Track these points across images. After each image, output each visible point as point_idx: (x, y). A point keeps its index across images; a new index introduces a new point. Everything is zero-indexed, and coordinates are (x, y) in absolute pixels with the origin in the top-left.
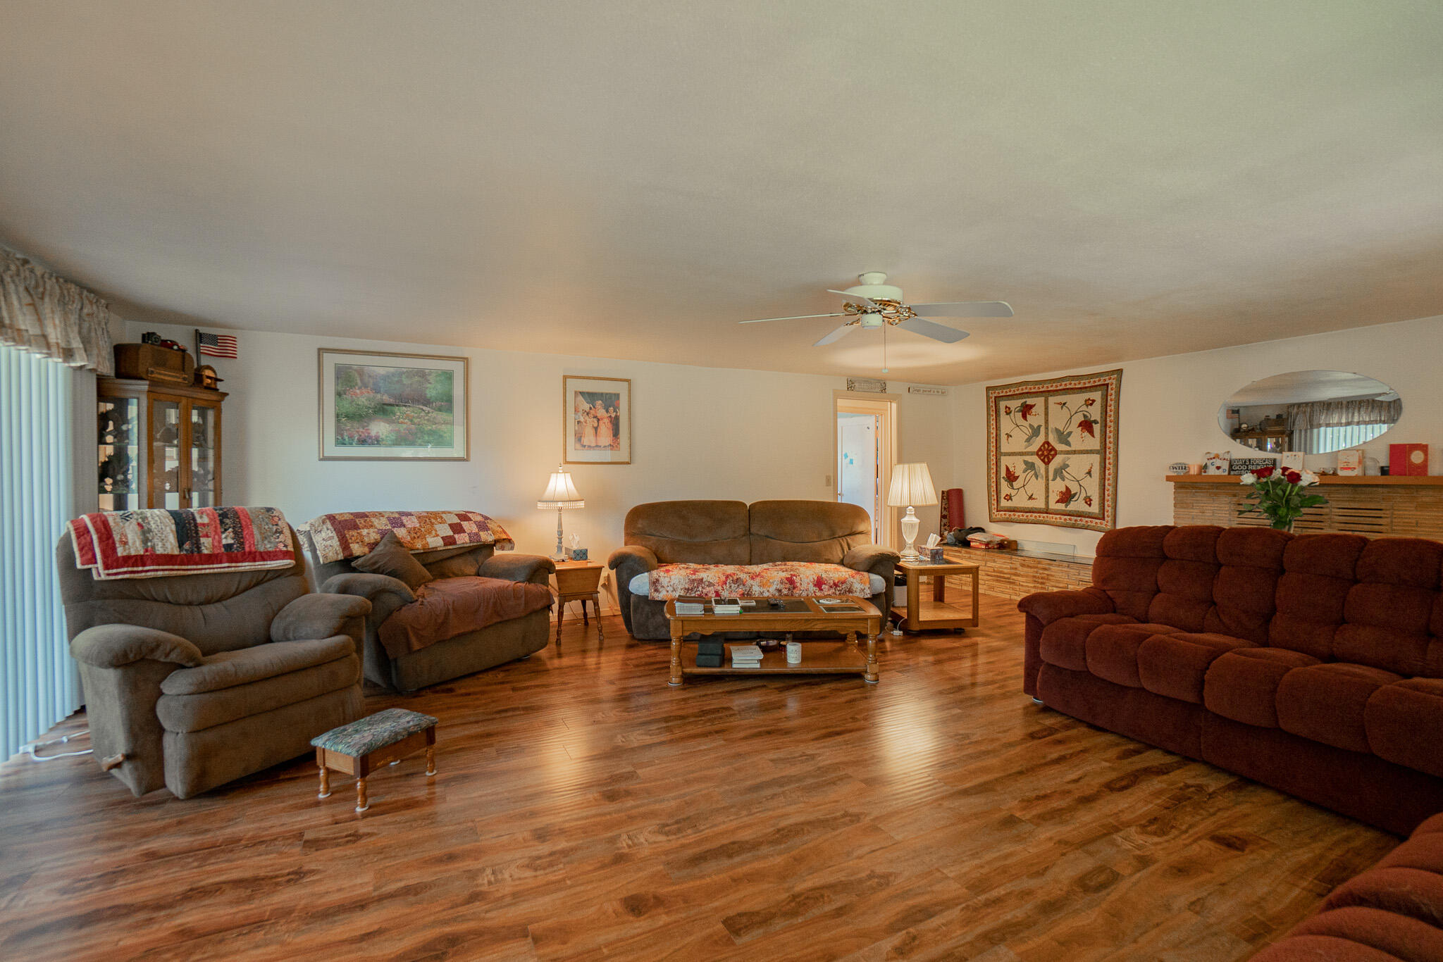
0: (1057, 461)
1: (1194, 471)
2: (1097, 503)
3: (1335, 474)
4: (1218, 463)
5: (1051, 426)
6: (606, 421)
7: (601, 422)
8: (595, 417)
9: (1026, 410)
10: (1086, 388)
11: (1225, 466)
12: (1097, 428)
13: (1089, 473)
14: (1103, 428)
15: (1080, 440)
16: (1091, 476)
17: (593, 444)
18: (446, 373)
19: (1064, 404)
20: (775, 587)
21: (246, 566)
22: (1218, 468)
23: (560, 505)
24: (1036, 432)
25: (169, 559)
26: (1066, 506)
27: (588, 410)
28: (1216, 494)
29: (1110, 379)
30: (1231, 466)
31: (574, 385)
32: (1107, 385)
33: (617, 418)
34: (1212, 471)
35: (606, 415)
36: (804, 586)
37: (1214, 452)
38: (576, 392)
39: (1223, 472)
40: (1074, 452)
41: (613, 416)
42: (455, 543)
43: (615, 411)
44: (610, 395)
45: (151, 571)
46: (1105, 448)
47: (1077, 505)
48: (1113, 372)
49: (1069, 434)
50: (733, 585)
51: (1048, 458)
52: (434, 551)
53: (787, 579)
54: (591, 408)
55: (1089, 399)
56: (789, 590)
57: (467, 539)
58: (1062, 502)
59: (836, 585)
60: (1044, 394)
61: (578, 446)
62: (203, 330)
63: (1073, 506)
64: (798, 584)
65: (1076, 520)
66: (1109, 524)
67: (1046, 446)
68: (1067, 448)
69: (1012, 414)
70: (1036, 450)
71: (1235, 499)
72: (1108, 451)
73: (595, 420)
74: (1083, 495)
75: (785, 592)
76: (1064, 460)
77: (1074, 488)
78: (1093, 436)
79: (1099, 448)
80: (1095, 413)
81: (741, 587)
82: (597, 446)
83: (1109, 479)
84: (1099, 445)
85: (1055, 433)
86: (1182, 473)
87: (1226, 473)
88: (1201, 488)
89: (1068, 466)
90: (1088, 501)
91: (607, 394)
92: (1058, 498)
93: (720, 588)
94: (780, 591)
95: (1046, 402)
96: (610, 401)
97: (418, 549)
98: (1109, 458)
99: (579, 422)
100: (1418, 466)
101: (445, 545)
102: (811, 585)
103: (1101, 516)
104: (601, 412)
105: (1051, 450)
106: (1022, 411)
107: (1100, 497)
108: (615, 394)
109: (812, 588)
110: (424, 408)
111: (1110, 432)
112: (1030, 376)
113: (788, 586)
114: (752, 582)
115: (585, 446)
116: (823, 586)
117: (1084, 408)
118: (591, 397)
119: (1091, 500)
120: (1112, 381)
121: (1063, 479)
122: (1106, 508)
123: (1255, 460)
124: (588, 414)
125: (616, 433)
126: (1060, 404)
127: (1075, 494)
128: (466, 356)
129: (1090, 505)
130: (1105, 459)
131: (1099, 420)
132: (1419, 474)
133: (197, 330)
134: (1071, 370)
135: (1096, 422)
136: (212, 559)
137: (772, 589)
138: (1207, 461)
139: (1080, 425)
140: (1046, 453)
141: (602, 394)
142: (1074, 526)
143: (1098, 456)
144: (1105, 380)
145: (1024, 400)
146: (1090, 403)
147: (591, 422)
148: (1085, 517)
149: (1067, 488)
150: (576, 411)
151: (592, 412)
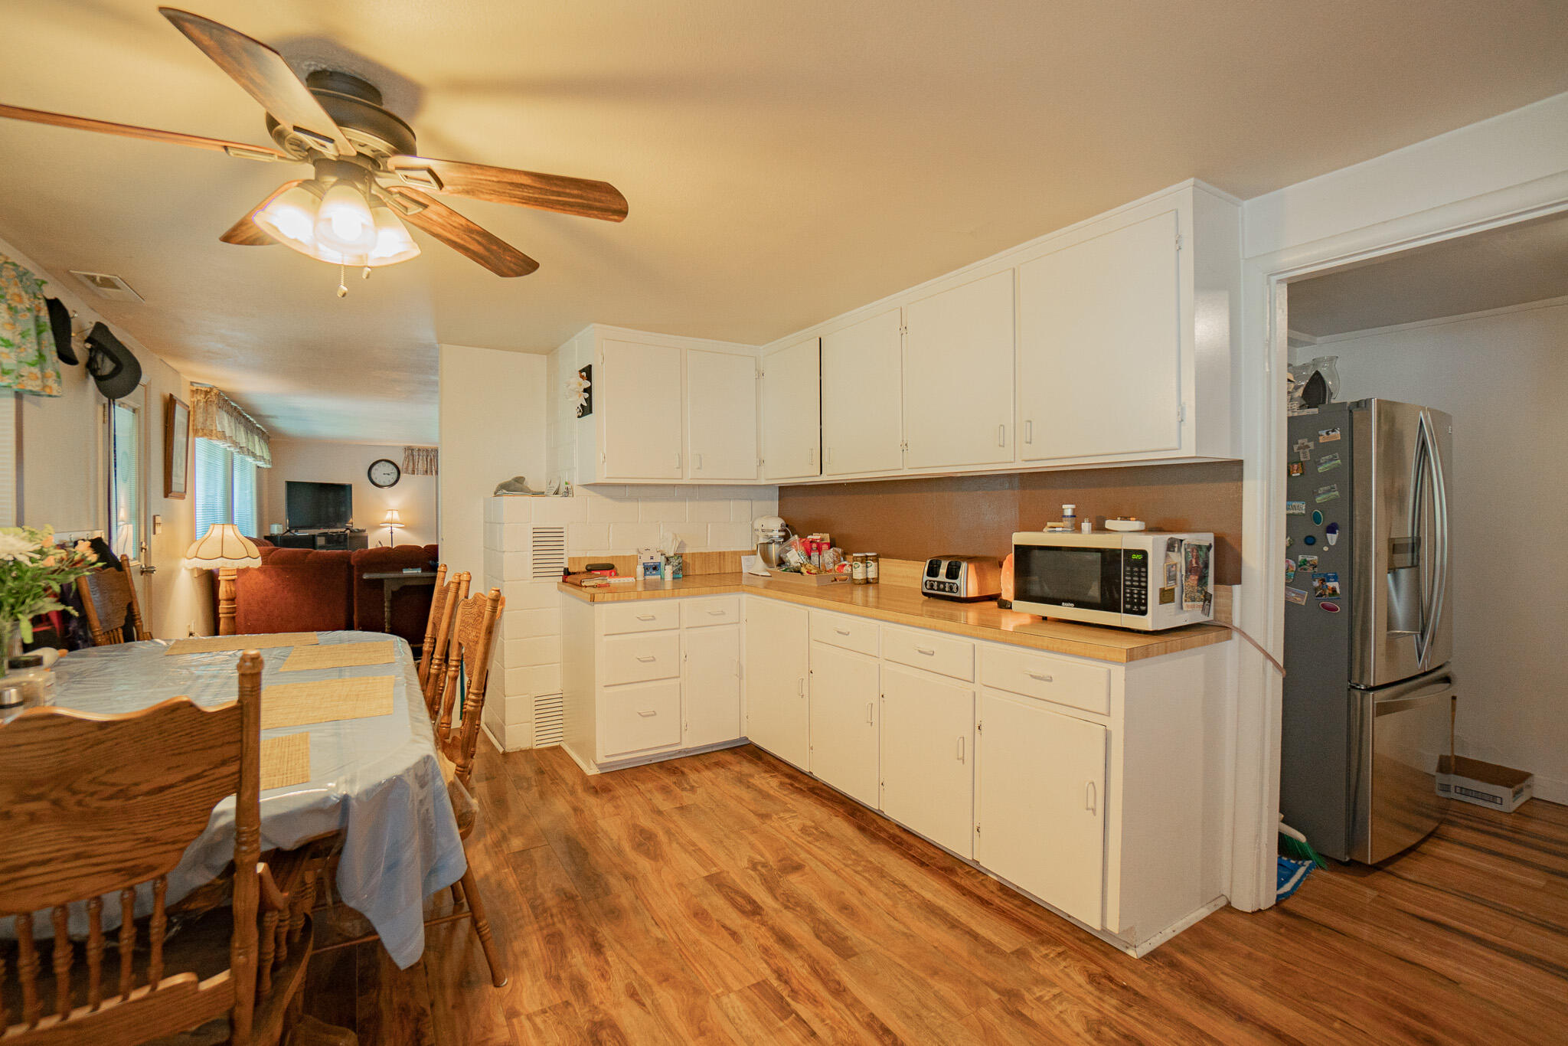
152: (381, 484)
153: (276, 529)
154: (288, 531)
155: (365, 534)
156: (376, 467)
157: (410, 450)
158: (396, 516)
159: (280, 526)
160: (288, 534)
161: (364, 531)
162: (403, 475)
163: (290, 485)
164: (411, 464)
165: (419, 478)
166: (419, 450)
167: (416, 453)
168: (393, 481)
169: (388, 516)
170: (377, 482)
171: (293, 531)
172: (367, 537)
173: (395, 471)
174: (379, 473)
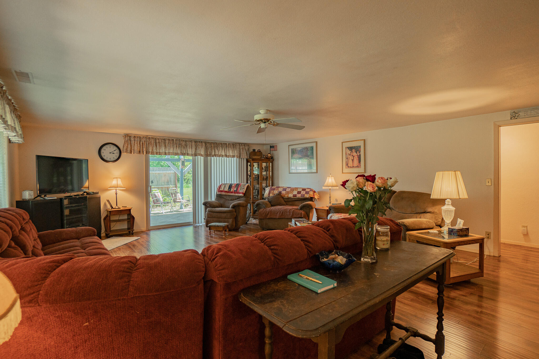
6: (356, 157)
7: (354, 157)
8: (352, 156)
17: (352, 166)
18: (312, 147)
21: (237, 195)
23: (330, 187)
25: (226, 192)
27: (350, 153)
31: (346, 145)
33: (360, 155)
35: (356, 154)
38: (346, 147)
41: (359, 155)
42: (296, 197)
43: (359, 153)
44: (358, 146)
45: (223, 193)
52: (290, 198)
54: (351, 153)
57: (300, 196)
61: (347, 167)
62: (271, 145)
73: (352, 157)
82: (353, 167)
91: (356, 146)
96: (357, 149)
97: (285, 197)
99: (347, 158)
101: (293, 197)
104: (355, 154)
108: (359, 146)
110: (308, 158)
115: (349, 167)
118: (351, 148)
124: (350, 155)
125: (360, 161)
128: (316, 141)
133: (270, 146)
136: (232, 192)
141: (354, 147)
147: (351, 158)
150: (346, 154)
151: (352, 154)
152: (108, 159)
153: (28, 195)
154: (38, 196)
155: (98, 195)
156: (104, 148)
157: (128, 137)
158: (120, 182)
159: (32, 193)
160: (39, 198)
161: (97, 193)
162: (123, 154)
163: (39, 157)
164: (129, 146)
165: (135, 156)
166: (135, 137)
167: (132, 139)
168: (116, 158)
169: (114, 182)
170: (105, 158)
171: (43, 196)
172: (100, 198)
173: (118, 151)
174: (106, 152)
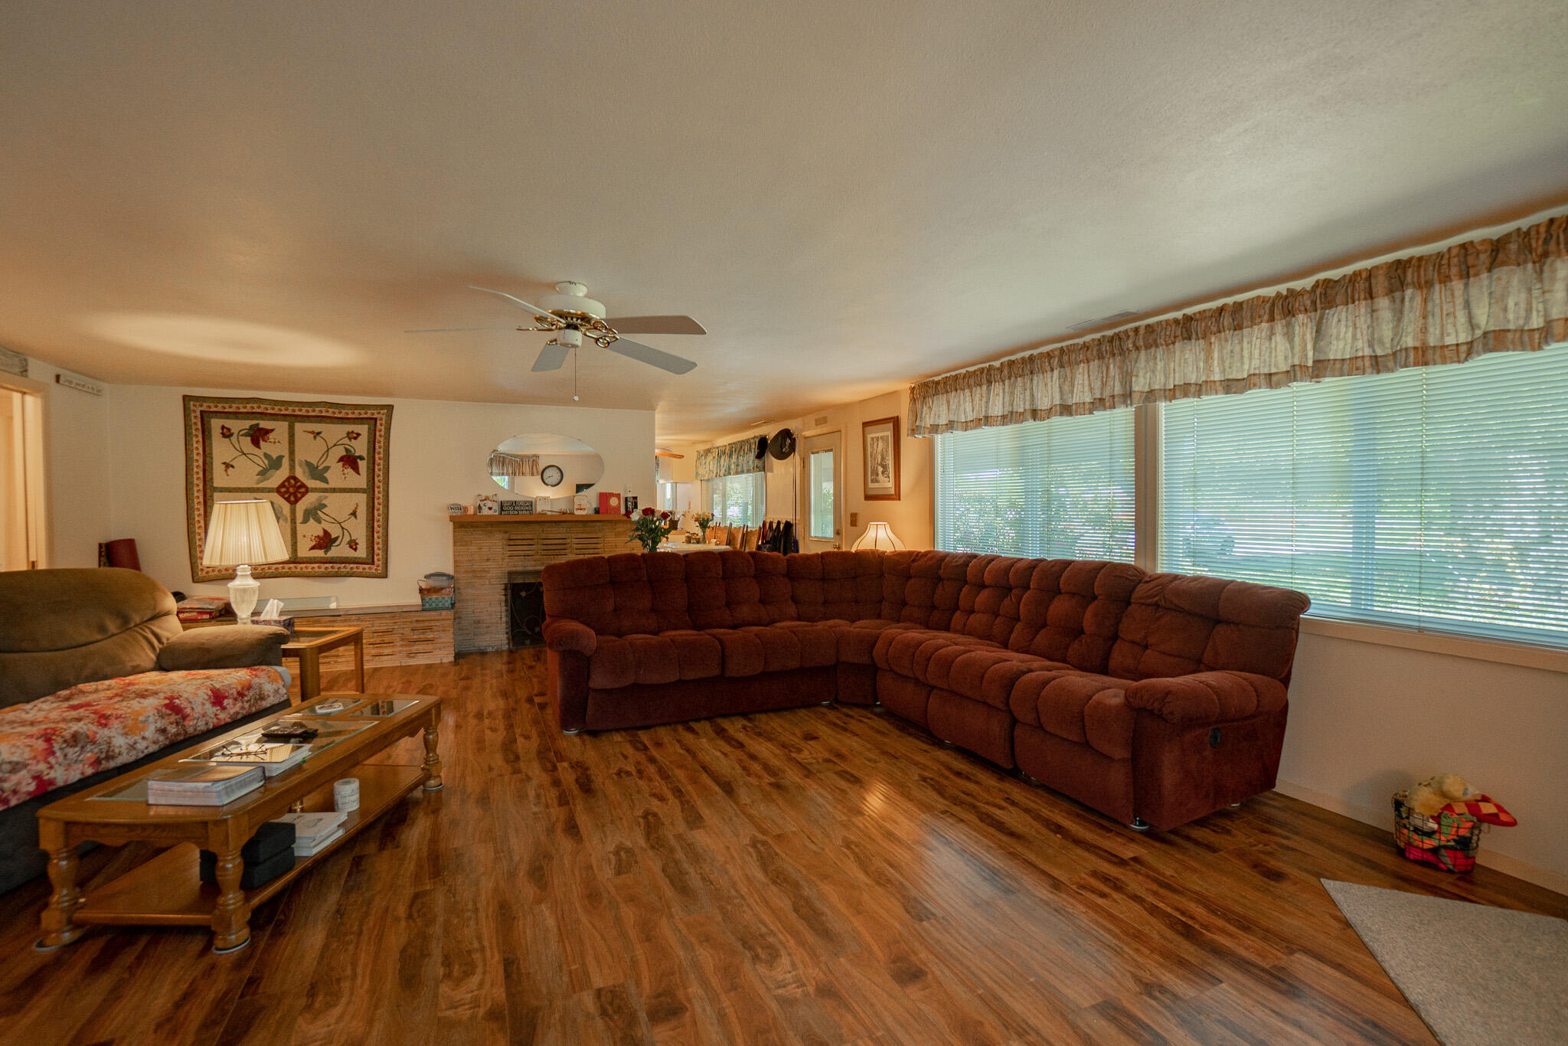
0: (307, 501)
1: (471, 511)
2: (365, 546)
3: (572, 514)
4: (489, 504)
5: (299, 456)
9: (258, 436)
10: (348, 419)
11: (496, 507)
12: (362, 465)
13: (354, 514)
14: (371, 465)
15: (338, 475)
16: (356, 517)
19: (319, 433)
20: (152, 728)
22: (490, 509)
24: (275, 464)
26: (326, 552)
28: (491, 532)
29: (379, 413)
30: (502, 507)
32: (376, 419)
34: (485, 512)
36: (199, 709)
37: (484, 494)
39: (495, 512)
40: (334, 490)
46: (374, 487)
47: (339, 550)
48: (383, 407)
49: (327, 468)
50: (70, 751)
51: (295, 496)
53: (166, 706)
55: (353, 432)
56: (177, 724)
58: (320, 548)
59: (241, 694)
60: (288, 418)
63: (334, 552)
64: (188, 711)
65: (339, 568)
66: (380, 568)
67: (292, 482)
68: (323, 485)
69: (234, 438)
70: (276, 486)
71: (507, 536)
72: (376, 490)
74: (347, 538)
75: (173, 729)
76: (320, 499)
77: (335, 531)
78: (359, 474)
79: (365, 487)
80: (360, 447)
81: (89, 747)
83: (378, 521)
84: (365, 481)
85: (306, 468)
86: (459, 513)
87: (497, 513)
88: (477, 527)
89: (325, 506)
90: (353, 545)
92: (314, 543)
93: (42, 766)
94: (163, 731)
95: (291, 429)
98: (379, 498)
100: (614, 508)
102: (208, 705)
103: (370, 561)
105: (300, 487)
106: (252, 436)
107: (368, 540)
109: (211, 710)
111: (379, 470)
112: (267, 393)
113: (173, 718)
114: (106, 731)
116: (226, 702)
117: (346, 441)
119: (356, 544)
120: (381, 416)
121: (319, 520)
122: (376, 551)
123: (519, 502)
126: (313, 432)
127: (337, 538)
129: (355, 550)
130: (373, 499)
131: (365, 455)
132: (615, 513)
134: (329, 396)
135: (361, 458)
137: (150, 732)
138: (479, 502)
139: (341, 459)
140: (291, 490)
142: (337, 575)
143: (365, 495)
144: (373, 414)
145: (254, 422)
146: (353, 436)
148: (350, 563)
149: (325, 532)
